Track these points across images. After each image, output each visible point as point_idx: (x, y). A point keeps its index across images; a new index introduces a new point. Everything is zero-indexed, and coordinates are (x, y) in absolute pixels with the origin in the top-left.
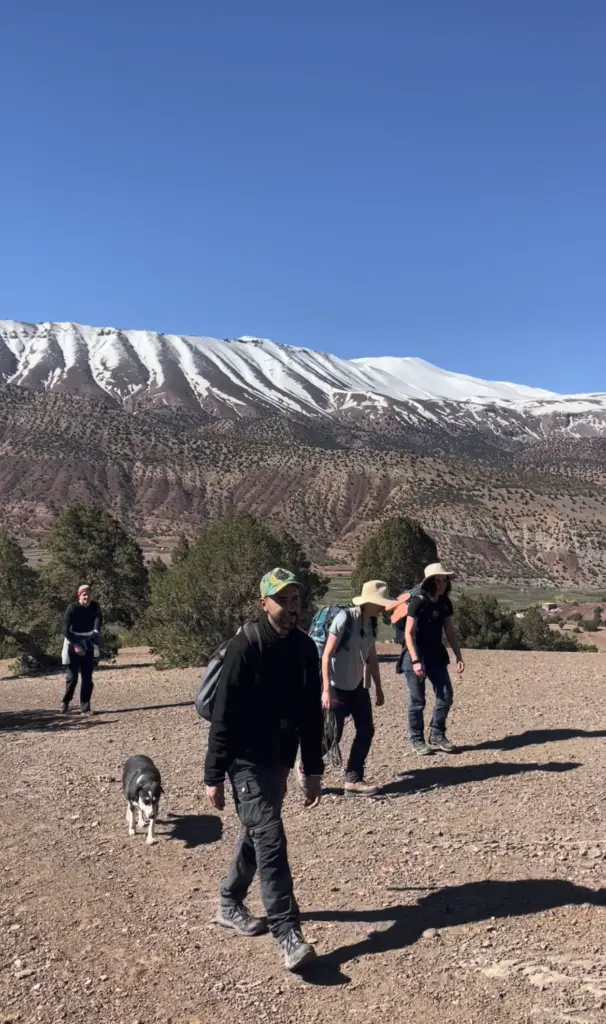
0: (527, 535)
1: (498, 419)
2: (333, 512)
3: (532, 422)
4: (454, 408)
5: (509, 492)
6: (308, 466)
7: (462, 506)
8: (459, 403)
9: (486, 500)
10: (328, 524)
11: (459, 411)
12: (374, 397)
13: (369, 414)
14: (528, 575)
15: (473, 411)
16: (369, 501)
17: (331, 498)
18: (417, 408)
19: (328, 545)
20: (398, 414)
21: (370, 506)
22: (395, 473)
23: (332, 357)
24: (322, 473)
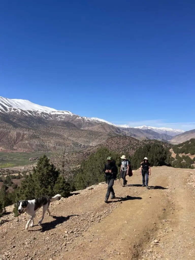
0: (48, 144)
1: (44, 115)
2: (14, 140)
3: (51, 116)
4: (35, 112)
5: (45, 136)
6: (8, 131)
7: (37, 139)
8: (36, 111)
9: (41, 138)
10: (13, 142)
11: (36, 113)
12: (18, 109)
13: (17, 113)
14: (48, 150)
15: (39, 113)
16: (21, 138)
17: (13, 137)
18: (27, 112)
19: (13, 146)
20: (24, 113)
21: (21, 139)
22: (25, 132)
23: (8, 99)
24: (11, 132)
